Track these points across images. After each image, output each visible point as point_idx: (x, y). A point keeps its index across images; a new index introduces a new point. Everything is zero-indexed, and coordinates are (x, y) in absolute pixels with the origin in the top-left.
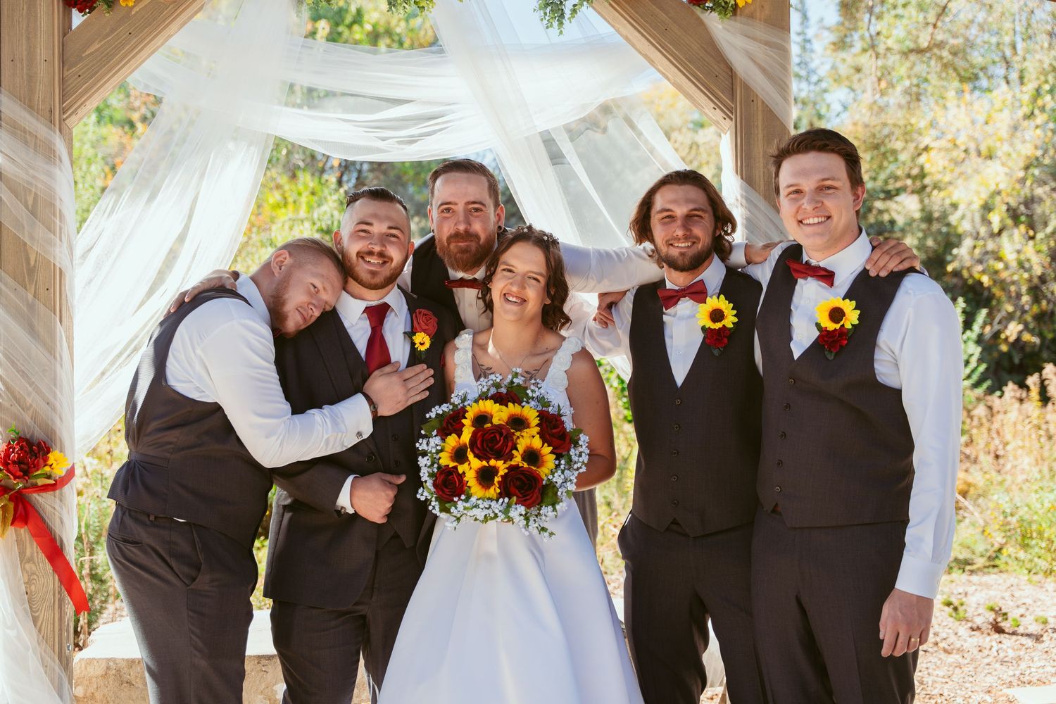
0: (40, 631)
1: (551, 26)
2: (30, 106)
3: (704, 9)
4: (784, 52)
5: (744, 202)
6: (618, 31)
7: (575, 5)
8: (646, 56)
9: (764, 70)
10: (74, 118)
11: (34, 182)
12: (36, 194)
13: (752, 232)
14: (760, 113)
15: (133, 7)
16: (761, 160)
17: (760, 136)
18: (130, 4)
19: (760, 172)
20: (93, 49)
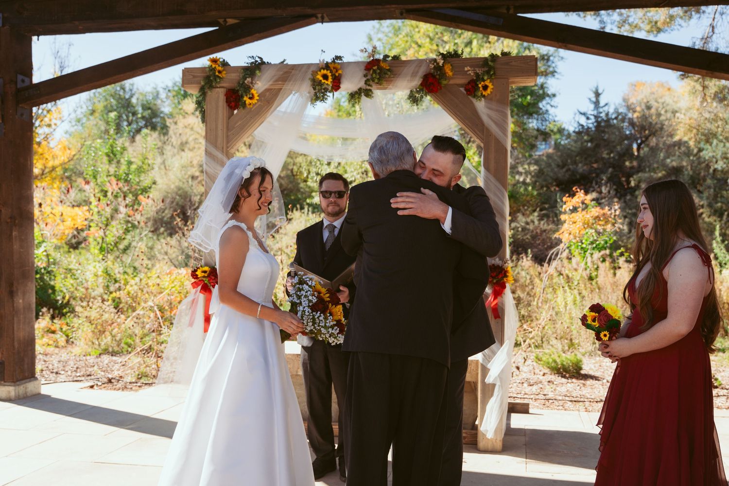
1: (414, 106)
2: (216, 146)
3: (472, 97)
4: (504, 115)
7: (421, 97)
10: (231, 150)
14: (493, 140)
16: (492, 160)
17: (493, 150)
18: (251, 106)
19: (492, 165)
20: (238, 124)
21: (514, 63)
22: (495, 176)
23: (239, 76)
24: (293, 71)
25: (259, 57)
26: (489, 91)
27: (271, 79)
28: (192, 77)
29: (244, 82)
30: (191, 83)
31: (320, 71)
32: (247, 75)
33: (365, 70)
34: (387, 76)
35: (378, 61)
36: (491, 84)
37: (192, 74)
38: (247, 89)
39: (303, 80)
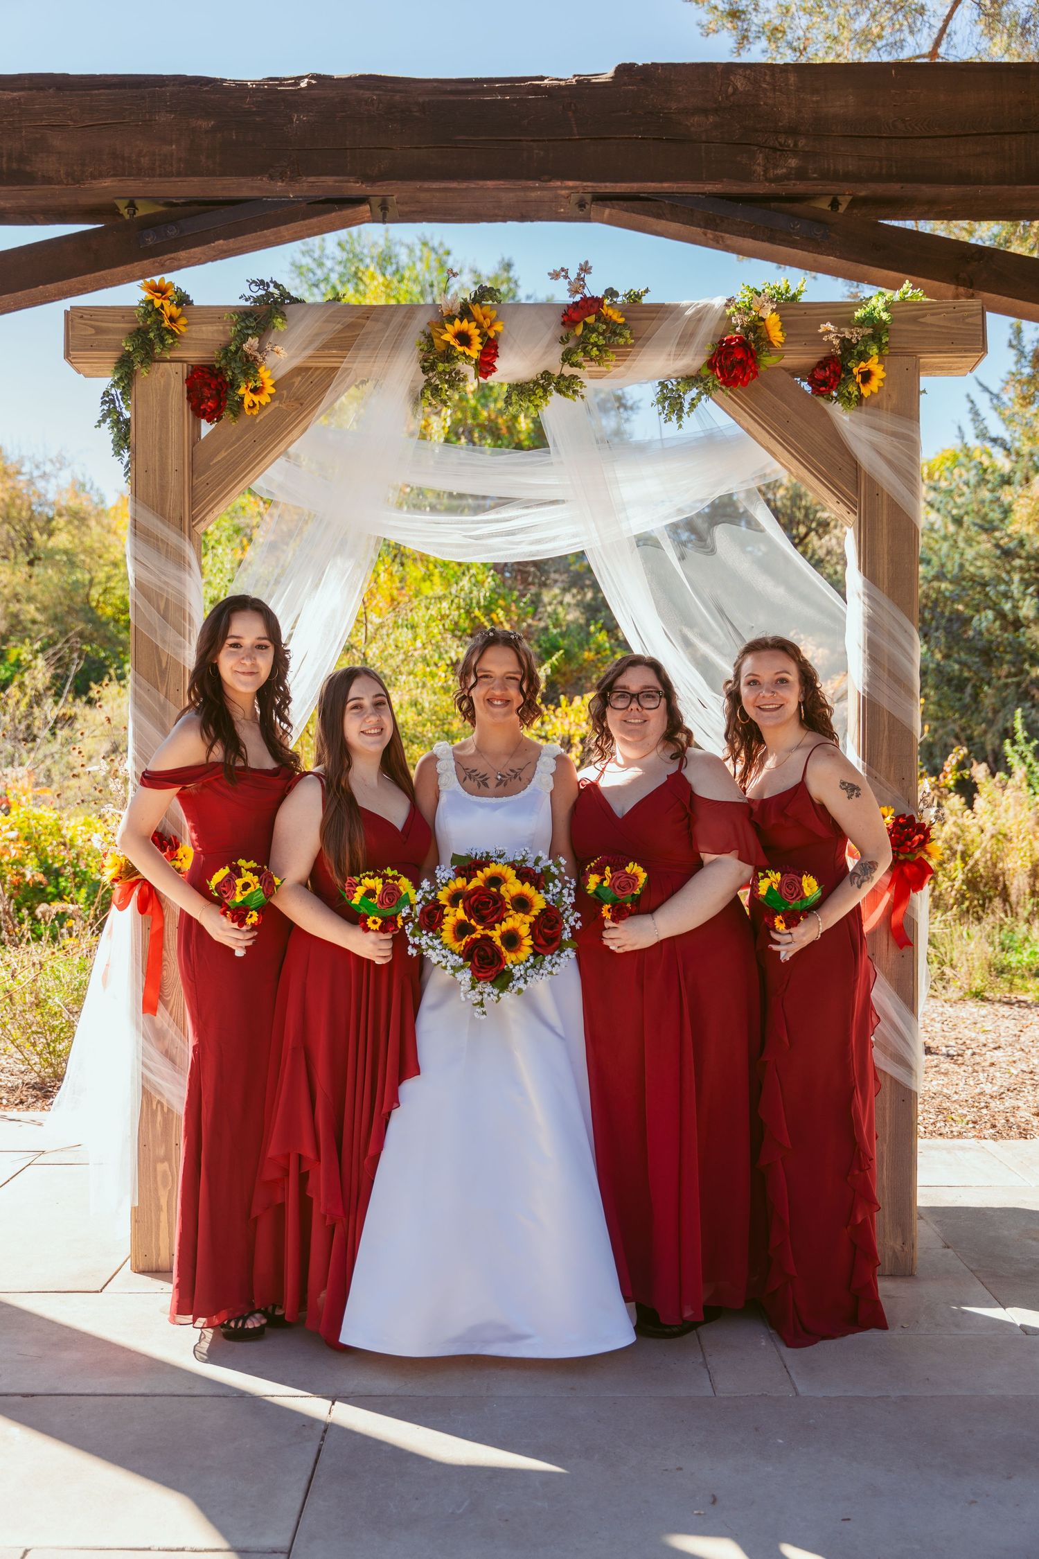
0: (171, 1014)
1: (670, 419)
2: (162, 514)
3: (828, 399)
4: (911, 444)
5: (866, 600)
6: (738, 423)
7: (693, 399)
8: (767, 449)
9: (890, 463)
10: (202, 524)
11: (163, 586)
12: (167, 599)
13: (874, 631)
14: (885, 507)
15: (257, 415)
16: (886, 556)
17: (885, 531)
18: (255, 412)
19: (884, 568)
20: (219, 458)
21: (929, 319)
22: (891, 595)
23: (225, 332)
24: (368, 322)
25: (277, 286)
26: (875, 384)
27: (311, 342)
28: (93, 331)
29: (239, 348)
30: (92, 348)
31: (451, 322)
32: (248, 328)
33: (563, 324)
34: (622, 341)
35: (598, 302)
36: (881, 367)
37: (93, 323)
38: (250, 366)
39: (395, 345)
